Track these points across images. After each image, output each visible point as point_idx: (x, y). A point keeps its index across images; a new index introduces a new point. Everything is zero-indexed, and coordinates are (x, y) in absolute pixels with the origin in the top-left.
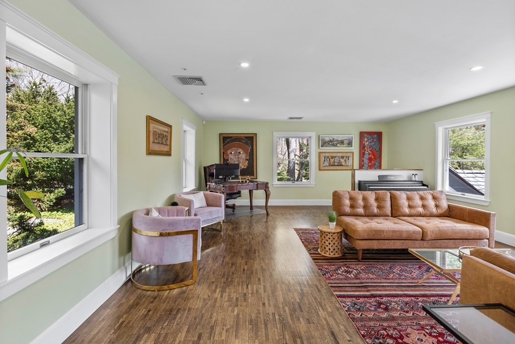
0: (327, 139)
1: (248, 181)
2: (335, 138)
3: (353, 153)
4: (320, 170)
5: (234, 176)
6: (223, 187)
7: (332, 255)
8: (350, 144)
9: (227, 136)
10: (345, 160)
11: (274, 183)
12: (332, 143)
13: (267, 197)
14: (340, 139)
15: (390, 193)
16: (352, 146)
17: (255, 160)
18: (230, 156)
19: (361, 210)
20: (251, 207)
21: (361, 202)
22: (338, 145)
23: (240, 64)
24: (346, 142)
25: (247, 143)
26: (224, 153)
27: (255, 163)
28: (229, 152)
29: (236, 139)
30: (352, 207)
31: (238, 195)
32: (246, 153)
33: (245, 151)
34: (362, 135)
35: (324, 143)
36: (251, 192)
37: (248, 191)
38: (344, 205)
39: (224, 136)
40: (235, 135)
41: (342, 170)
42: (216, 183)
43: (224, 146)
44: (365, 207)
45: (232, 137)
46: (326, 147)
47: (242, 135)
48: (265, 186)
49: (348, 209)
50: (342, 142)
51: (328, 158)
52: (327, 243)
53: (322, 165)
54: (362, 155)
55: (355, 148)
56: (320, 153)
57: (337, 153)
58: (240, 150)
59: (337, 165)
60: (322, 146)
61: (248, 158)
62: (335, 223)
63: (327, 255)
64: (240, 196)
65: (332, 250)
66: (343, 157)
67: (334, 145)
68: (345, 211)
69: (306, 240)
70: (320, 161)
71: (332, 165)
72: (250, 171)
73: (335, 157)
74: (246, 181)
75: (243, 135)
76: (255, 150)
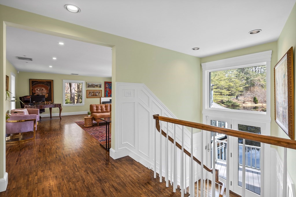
0: (90, 84)
1: (50, 104)
2: (94, 84)
3: (102, 90)
4: (87, 98)
5: (42, 101)
6: (36, 106)
7: (89, 126)
8: (100, 87)
9: (34, 80)
10: (98, 94)
11: (64, 104)
12: (92, 86)
13: (60, 110)
14: (96, 84)
16: (101, 88)
17: (52, 93)
18: (36, 91)
19: (100, 111)
20: (51, 117)
21: (100, 108)
22: (95, 87)
24: (98, 86)
25: (47, 85)
26: (32, 90)
27: (52, 95)
28: (36, 89)
29: (41, 82)
30: (97, 110)
31: (43, 111)
32: (47, 90)
33: (46, 89)
34: (106, 83)
35: (89, 86)
36: (51, 109)
37: (49, 108)
38: (94, 109)
39: (32, 80)
40: (40, 80)
41: (97, 98)
42: (31, 105)
43: (32, 86)
44: (101, 109)
45: (38, 81)
46: (90, 87)
47: (44, 81)
48: (59, 106)
49: (95, 111)
50: (97, 86)
51: (91, 92)
52: (87, 122)
53: (88, 96)
54: (105, 91)
55: (103, 89)
56: (87, 90)
57: (95, 90)
58: (43, 88)
59: (95, 96)
60: (88, 87)
61: (48, 92)
62: (90, 115)
63: (87, 126)
65: (89, 124)
66: (97, 92)
67: (94, 87)
68: (94, 111)
69: (79, 124)
70: (87, 94)
71: (93, 96)
72: (50, 98)
73: (94, 92)
75: (45, 81)
76: (52, 88)
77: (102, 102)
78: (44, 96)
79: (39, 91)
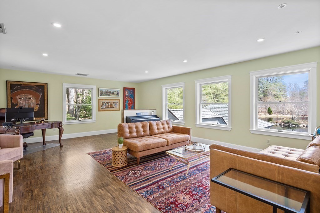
0: (104, 91)
1: (43, 122)
2: (109, 91)
3: (120, 100)
4: (99, 111)
5: (28, 118)
6: (17, 128)
7: (122, 166)
8: (118, 94)
9: (15, 83)
10: (115, 105)
11: (65, 122)
12: (107, 93)
13: (61, 133)
14: (112, 91)
15: (149, 122)
16: (119, 96)
17: (46, 105)
18: (19, 101)
19: (135, 134)
20: (44, 143)
21: (135, 130)
22: (111, 95)
23: (52, 24)
24: (115, 93)
25: (38, 91)
26: (11, 98)
27: (46, 107)
28: (18, 97)
29: (27, 86)
30: (130, 133)
31: (31, 134)
32: (37, 99)
33: (36, 97)
34: (125, 89)
35: (102, 94)
36: (43, 131)
37: (40, 131)
38: (126, 132)
39: (12, 83)
40: (25, 83)
41: (113, 110)
42: (7, 125)
43: (11, 92)
44: (137, 132)
45: (21, 85)
46: (103, 96)
47: (32, 84)
48: (59, 125)
50: (113, 93)
51: (105, 103)
52: (118, 158)
53: (101, 108)
54: (125, 101)
55: (121, 97)
56: (99, 100)
57: (110, 100)
58: (31, 96)
59: (111, 108)
60: (100, 95)
61: (39, 102)
63: (119, 166)
64: (33, 135)
65: (121, 162)
66: (114, 103)
67: (109, 95)
68: (126, 136)
69: (100, 159)
70: (99, 105)
71: (107, 108)
72: (42, 112)
73: (109, 102)
74: (41, 122)
75: (34, 84)
76: (45, 97)
77: (125, 117)
78: (31, 110)
79: (23, 101)
